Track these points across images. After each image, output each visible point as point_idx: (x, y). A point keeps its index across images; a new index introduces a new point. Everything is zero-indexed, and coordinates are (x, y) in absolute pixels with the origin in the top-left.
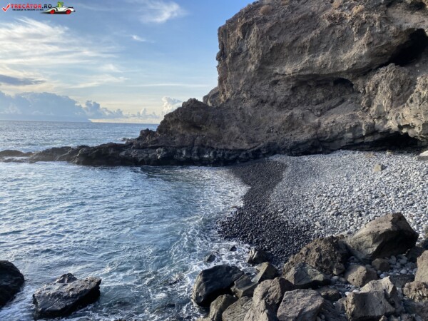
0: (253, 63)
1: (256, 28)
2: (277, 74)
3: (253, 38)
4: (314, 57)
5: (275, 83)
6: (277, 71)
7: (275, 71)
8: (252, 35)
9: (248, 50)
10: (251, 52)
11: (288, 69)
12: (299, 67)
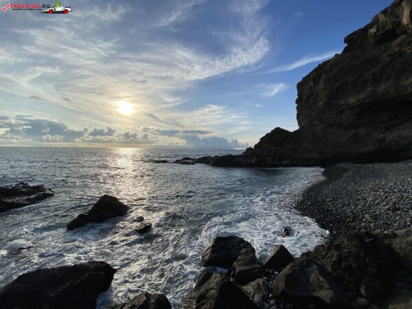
0: (321, 101)
1: (323, 76)
2: (342, 105)
3: (322, 84)
4: (376, 87)
5: (342, 112)
6: (343, 102)
7: (340, 103)
8: (321, 82)
9: (318, 92)
10: (320, 93)
11: (352, 100)
12: (362, 96)
